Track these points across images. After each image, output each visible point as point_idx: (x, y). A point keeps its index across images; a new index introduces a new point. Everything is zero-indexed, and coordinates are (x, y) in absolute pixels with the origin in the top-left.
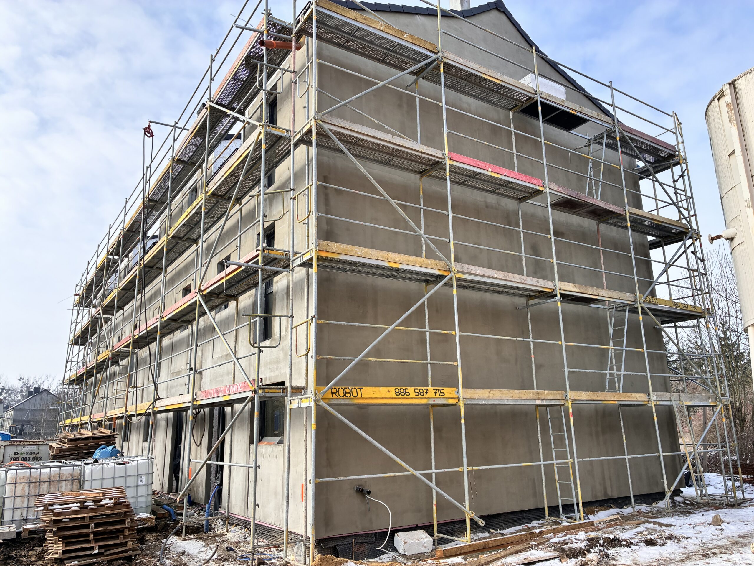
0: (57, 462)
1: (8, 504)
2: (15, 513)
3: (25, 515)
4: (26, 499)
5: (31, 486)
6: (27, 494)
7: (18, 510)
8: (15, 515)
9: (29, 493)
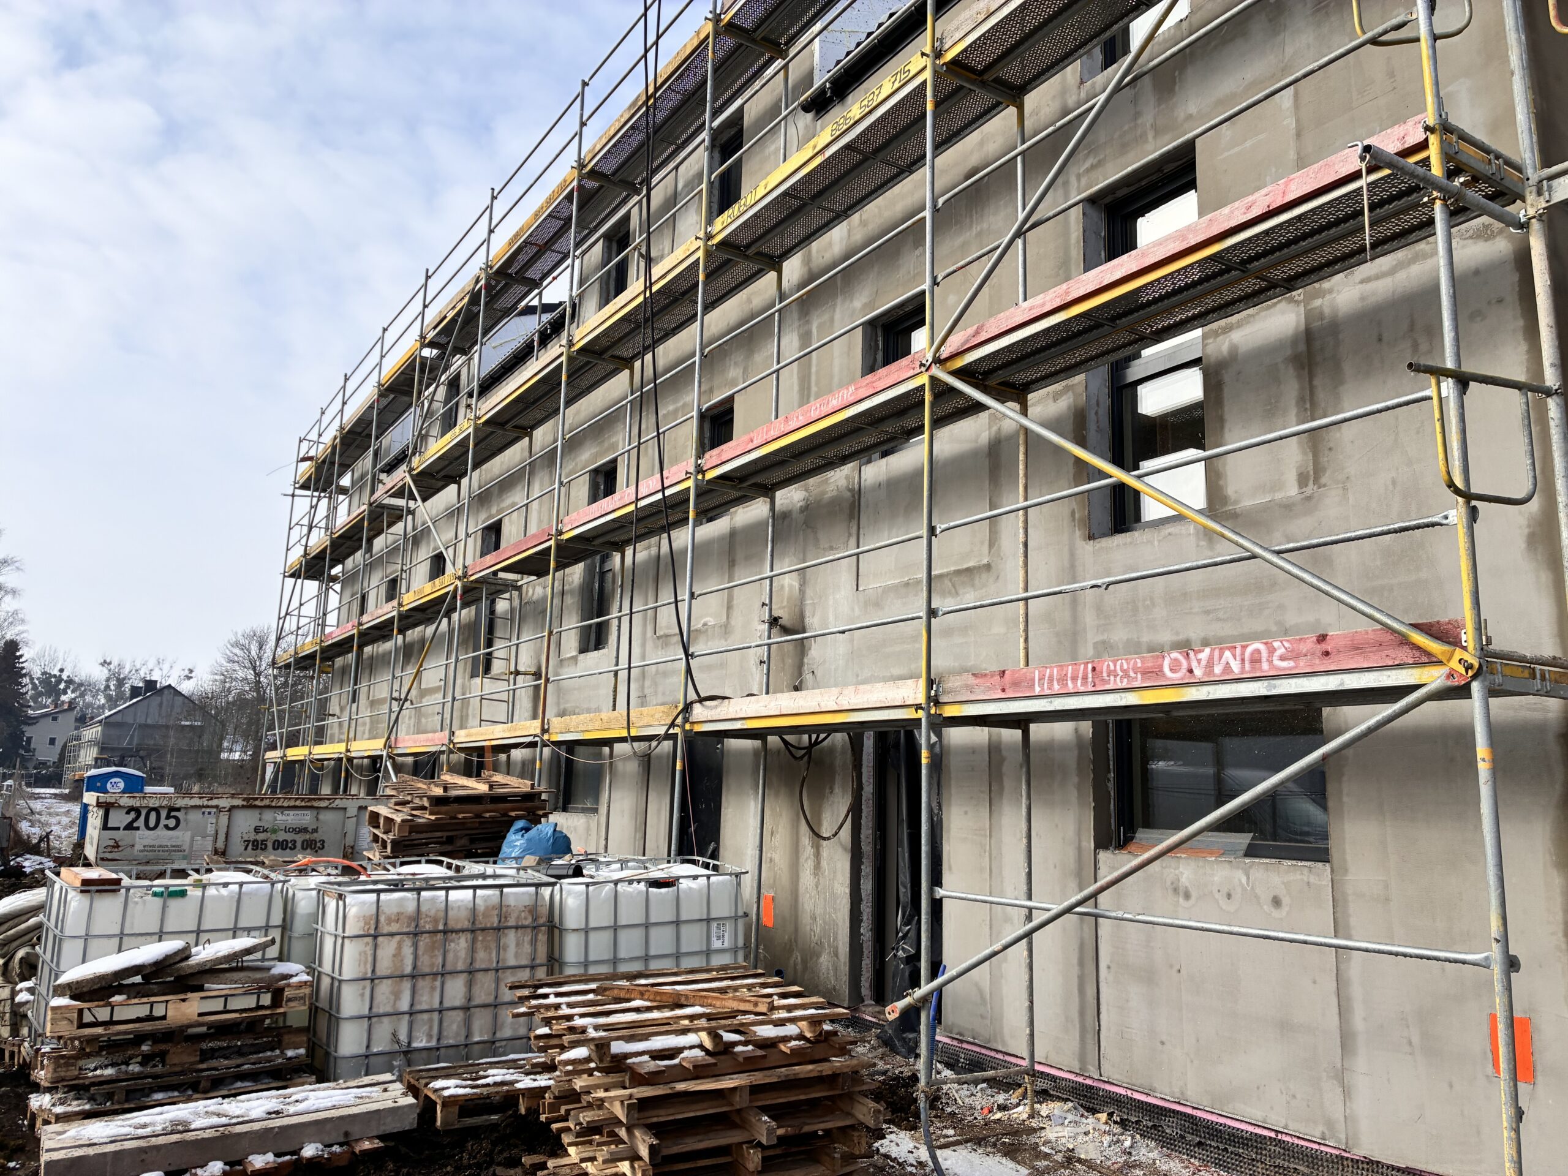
0: (429, 862)
1: (351, 1002)
2: (373, 1031)
3: (403, 1037)
4: (407, 985)
5: (421, 945)
6: (408, 969)
7: (386, 1020)
8: (374, 1037)
9: (414, 968)
